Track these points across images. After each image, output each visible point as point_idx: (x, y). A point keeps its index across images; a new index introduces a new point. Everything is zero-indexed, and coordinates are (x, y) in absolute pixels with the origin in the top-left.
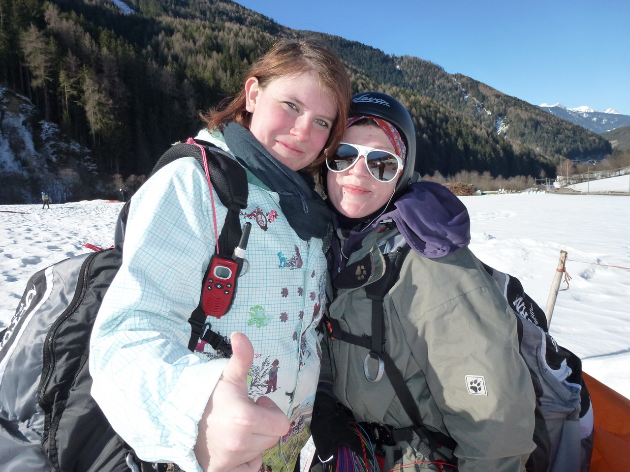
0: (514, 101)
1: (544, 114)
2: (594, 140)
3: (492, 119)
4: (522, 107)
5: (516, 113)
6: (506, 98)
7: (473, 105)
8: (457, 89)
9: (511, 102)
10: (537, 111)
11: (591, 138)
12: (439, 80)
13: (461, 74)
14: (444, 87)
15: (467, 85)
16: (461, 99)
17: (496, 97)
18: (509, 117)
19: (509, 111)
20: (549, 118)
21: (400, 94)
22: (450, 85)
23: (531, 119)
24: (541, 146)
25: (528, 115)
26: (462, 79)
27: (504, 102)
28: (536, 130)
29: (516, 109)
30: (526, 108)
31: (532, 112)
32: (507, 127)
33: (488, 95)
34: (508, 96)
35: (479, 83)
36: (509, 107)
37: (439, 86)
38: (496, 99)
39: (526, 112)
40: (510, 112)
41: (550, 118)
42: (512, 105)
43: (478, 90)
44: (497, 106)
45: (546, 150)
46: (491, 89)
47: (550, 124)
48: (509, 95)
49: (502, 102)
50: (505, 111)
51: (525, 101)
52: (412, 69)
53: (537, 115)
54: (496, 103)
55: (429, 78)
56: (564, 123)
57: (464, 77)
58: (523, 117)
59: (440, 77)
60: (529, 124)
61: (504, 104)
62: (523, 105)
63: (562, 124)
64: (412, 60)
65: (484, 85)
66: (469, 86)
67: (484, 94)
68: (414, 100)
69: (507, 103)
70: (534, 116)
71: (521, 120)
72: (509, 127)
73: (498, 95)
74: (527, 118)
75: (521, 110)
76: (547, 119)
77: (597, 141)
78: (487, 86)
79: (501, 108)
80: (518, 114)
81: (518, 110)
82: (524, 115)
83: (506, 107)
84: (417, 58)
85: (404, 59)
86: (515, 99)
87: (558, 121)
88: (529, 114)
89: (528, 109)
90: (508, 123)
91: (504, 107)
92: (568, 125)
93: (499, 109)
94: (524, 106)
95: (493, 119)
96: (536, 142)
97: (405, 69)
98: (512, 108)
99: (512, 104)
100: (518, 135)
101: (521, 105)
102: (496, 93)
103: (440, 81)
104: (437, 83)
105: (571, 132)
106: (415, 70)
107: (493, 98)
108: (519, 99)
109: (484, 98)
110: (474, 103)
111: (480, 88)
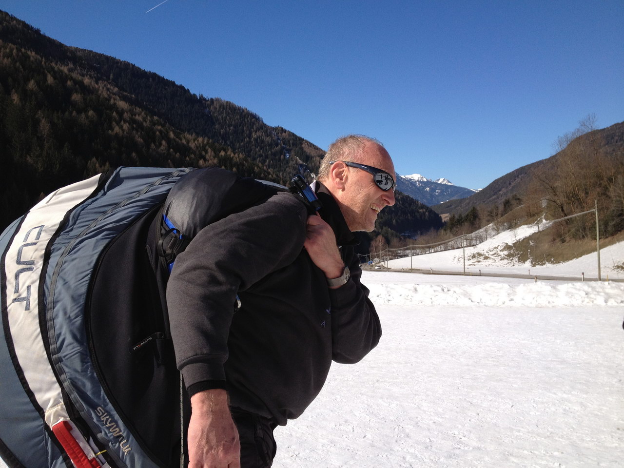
2: (424, 213)
7: (296, 165)
8: (277, 145)
11: (421, 210)
12: (256, 132)
13: (282, 128)
14: (263, 142)
15: (289, 141)
16: (282, 156)
21: (207, 147)
22: (268, 139)
26: (284, 134)
33: (313, 155)
35: (303, 140)
37: (256, 140)
43: (302, 149)
46: (316, 148)
52: (224, 115)
55: (245, 128)
57: (285, 131)
59: (258, 129)
64: (225, 104)
65: (307, 142)
66: (291, 142)
67: (308, 154)
68: (224, 156)
77: (427, 213)
78: (311, 145)
84: (230, 103)
85: (215, 103)
97: (215, 115)
102: (321, 152)
103: (259, 134)
104: (254, 136)
106: (228, 118)
107: (318, 158)
109: (307, 158)
110: (296, 163)
111: (303, 146)
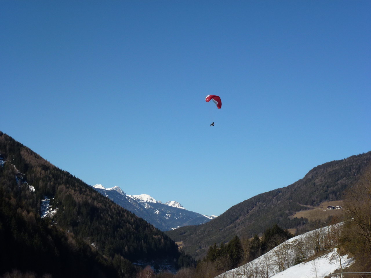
0: (65, 177)
1: (103, 199)
2: (160, 240)
3: (35, 197)
4: (75, 187)
5: (68, 194)
6: (56, 172)
7: (12, 175)
9: (62, 178)
10: (94, 194)
11: (156, 237)
15: (5, 146)
17: (43, 169)
18: (59, 197)
19: (58, 190)
20: (108, 205)
23: (86, 204)
24: (97, 241)
25: (82, 198)
27: (53, 176)
28: (92, 220)
29: (68, 188)
30: (81, 189)
31: (87, 195)
32: (55, 211)
33: (33, 164)
34: (58, 170)
35: (22, 146)
36: (60, 184)
38: (43, 172)
39: (80, 194)
40: (61, 191)
41: (110, 206)
42: (63, 183)
43: (20, 156)
44: (43, 181)
45: (104, 248)
46: (37, 156)
47: (110, 213)
48: (60, 168)
49: (51, 176)
50: (54, 188)
51: (79, 180)
53: (94, 199)
54: (42, 176)
56: (125, 214)
58: (76, 200)
60: (84, 210)
61: (53, 179)
62: (76, 185)
63: (123, 216)
65: (27, 149)
66: (8, 147)
67: (27, 162)
69: (56, 179)
70: (90, 201)
71: (74, 204)
72: (58, 211)
73: (46, 166)
74: (81, 202)
75: (75, 190)
76: (105, 206)
77: (162, 240)
78: (32, 153)
79: (49, 184)
80: (70, 196)
81: (70, 190)
82: (78, 198)
83: (55, 184)
86: (67, 174)
87: (118, 210)
88: (84, 196)
89: (83, 190)
90: (57, 206)
91: (52, 183)
92: (130, 217)
93: (46, 184)
94: (78, 186)
95: (37, 198)
96: (92, 235)
98: (63, 186)
99: (64, 180)
100: (69, 224)
101: (75, 183)
102: (43, 162)
105: (133, 226)
107: (39, 169)
108: (72, 176)
109: (26, 168)
110: (13, 172)
111: (22, 153)
